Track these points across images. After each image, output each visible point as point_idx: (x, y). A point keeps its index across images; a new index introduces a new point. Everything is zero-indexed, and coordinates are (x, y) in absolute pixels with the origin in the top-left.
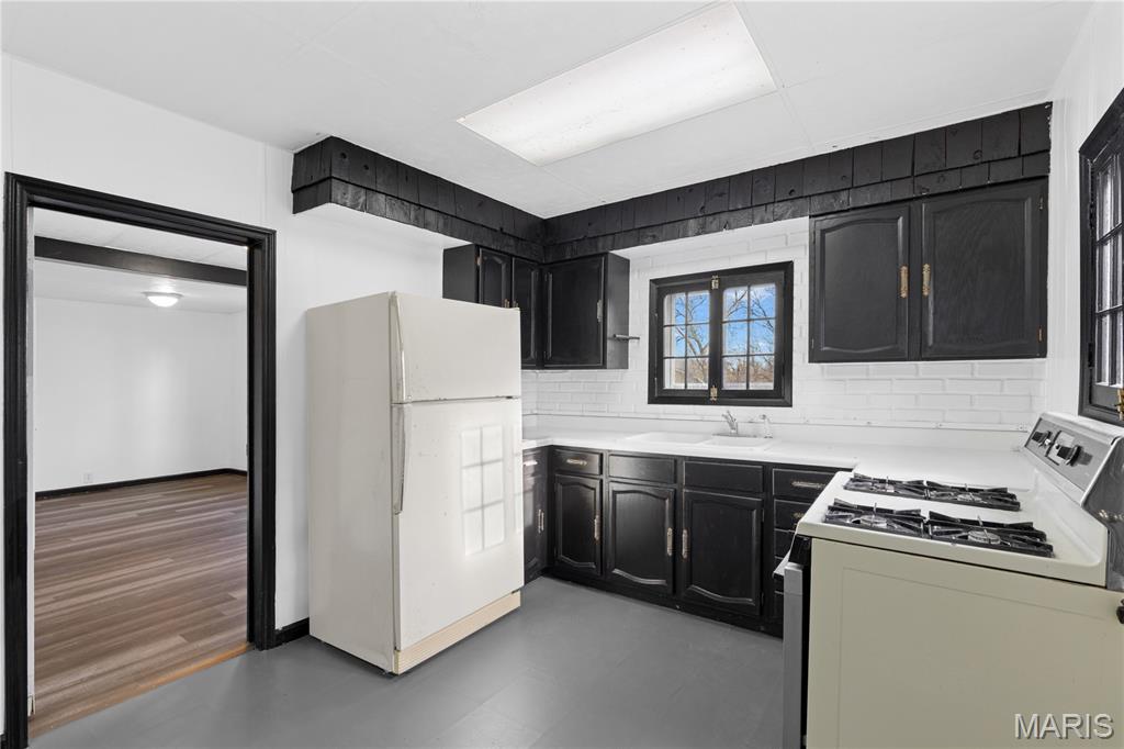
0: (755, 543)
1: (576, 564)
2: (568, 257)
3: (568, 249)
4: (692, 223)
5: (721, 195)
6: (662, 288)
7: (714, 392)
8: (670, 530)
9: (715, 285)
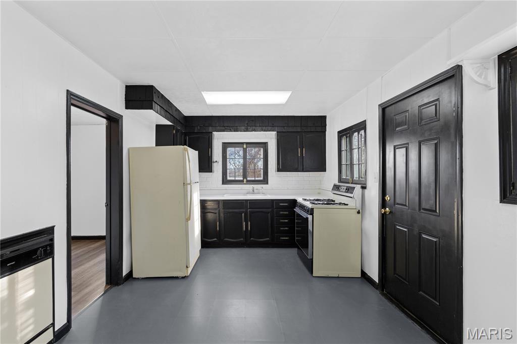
0: (270, 222)
1: (209, 240)
2: (196, 131)
3: (196, 129)
4: (243, 128)
5: (253, 121)
6: (226, 146)
7: (245, 180)
8: (244, 223)
9: (245, 146)
